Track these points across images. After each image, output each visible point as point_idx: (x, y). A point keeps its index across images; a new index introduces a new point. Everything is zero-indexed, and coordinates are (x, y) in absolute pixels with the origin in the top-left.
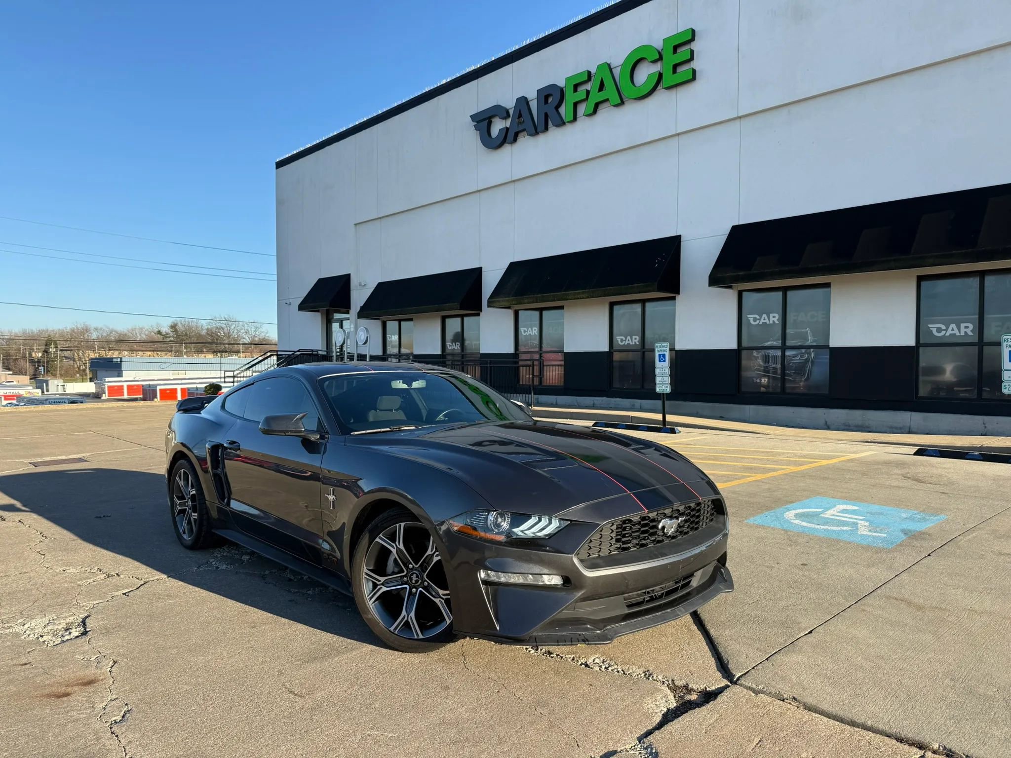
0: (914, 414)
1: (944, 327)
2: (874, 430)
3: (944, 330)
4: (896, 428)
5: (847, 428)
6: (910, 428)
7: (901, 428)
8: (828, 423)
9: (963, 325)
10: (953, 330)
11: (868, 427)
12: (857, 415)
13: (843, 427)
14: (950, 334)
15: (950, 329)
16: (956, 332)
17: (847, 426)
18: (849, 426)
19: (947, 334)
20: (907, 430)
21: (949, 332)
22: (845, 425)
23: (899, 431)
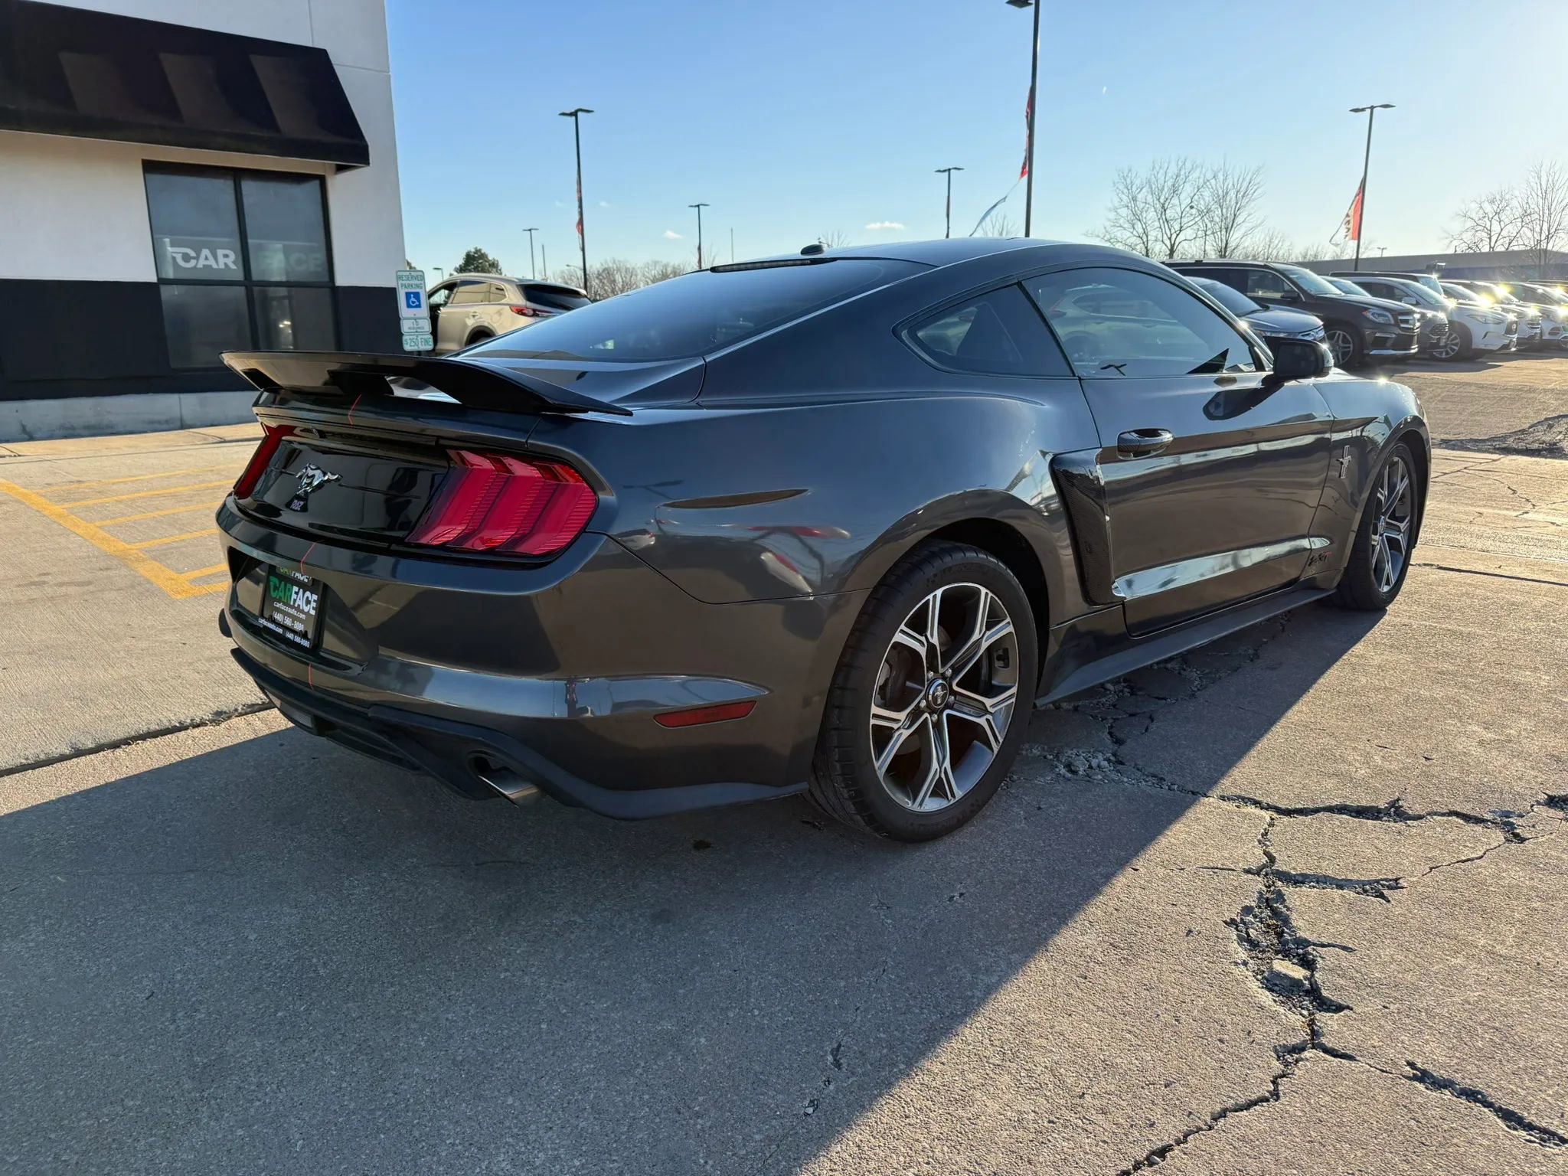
0: (183, 396)
1: (193, 254)
2: (122, 429)
3: (193, 258)
4: (159, 422)
5: (70, 432)
6: (181, 420)
7: (167, 422)
8: (28, 429)
9: (220, 252)
10: (206, 258)
11: (108, 427)
12: (83, 408)
13: (62, 432)
14: (204, 266)
15: (203, 256)
16: (212, 262)
17: (67, 429)
18: (73, 428)
19: (200, 266)
20: (179, 424)
21: (202, 263)
22: (62, 427)
23: (165, 426)
